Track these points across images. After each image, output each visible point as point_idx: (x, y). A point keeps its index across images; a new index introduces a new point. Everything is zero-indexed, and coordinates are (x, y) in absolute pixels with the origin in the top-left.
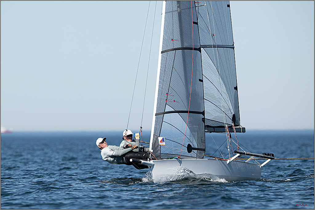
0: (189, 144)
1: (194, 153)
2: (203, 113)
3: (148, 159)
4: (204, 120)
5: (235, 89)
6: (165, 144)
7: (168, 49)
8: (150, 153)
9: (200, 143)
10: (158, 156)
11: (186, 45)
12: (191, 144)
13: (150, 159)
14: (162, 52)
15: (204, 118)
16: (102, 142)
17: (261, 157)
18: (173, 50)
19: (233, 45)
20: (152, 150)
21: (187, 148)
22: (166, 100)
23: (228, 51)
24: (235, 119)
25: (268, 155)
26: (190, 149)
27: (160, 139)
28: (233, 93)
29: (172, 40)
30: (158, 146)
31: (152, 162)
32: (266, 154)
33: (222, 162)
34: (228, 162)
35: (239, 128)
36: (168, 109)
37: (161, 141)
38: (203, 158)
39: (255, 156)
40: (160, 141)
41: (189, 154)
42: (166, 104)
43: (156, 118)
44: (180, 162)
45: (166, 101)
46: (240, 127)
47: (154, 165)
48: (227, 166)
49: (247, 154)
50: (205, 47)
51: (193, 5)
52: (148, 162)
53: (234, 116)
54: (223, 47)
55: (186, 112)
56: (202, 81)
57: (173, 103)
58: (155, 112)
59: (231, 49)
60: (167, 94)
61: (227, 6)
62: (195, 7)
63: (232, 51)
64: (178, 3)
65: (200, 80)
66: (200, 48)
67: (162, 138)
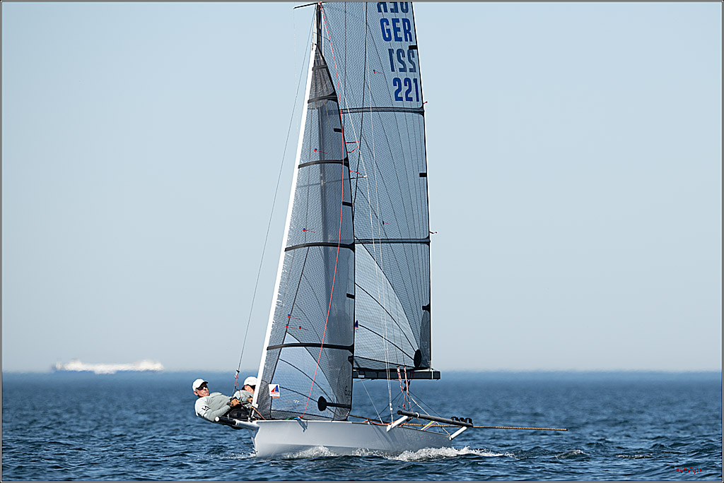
0: (321, 397)
1: (329, 411)
2: (351, 349)
3: (249, 419)
4: (351, 359)
5: (423, 309)
6: (279, 395)
7: (297, 244)
8: (253, 409)
9: (342, 396)
10: (267, 415)
11: (330, 239)
12: (325, 397)
14: (286, 250)
15: (353, 356)
16: (200, 388)
17: (448, 422)
18: (304, 247)
19: (429, 237)
20: (257, 405)
21: (318, 403)
22: (287, 325)
23: (419, 248)
24: (422, 358)
25: (462, 419)
26: (322, 404)
27: (272, 387)
28: (420, 315)
29: (304, 230)
30: (267, 399)
31: (254, 423)
32: (457, 419)
33: (378, 428)
34: (388, 428)
35: (429, 372)
36: (289, 339)
37: (273, 391)
38: (346, 420)
39: (436, 420)
40: (271, 390)
41: (321, 413)
42: (286, 331)
43: (268, 353)
44: (305, 427)
45: (287, 327)
46: (431, 370)
47: (258, 428)
48: (387, 435)
49: (420, 417)
50: (364, 242)
51: (345, 176)
52: (249, 423)
53: (418, 353)
54: (403, 243)
55: (319, 345)
56: (353, 297)
57: (298, 330)
58: (267, 345)
59: (423, 245)
60: (289, 316)
61: (419, 175)
62: (350, 179)
63: (423, 248)
64: (321, 172)
65: (349, 296)
66: (354, 244)
67: (275, 386)
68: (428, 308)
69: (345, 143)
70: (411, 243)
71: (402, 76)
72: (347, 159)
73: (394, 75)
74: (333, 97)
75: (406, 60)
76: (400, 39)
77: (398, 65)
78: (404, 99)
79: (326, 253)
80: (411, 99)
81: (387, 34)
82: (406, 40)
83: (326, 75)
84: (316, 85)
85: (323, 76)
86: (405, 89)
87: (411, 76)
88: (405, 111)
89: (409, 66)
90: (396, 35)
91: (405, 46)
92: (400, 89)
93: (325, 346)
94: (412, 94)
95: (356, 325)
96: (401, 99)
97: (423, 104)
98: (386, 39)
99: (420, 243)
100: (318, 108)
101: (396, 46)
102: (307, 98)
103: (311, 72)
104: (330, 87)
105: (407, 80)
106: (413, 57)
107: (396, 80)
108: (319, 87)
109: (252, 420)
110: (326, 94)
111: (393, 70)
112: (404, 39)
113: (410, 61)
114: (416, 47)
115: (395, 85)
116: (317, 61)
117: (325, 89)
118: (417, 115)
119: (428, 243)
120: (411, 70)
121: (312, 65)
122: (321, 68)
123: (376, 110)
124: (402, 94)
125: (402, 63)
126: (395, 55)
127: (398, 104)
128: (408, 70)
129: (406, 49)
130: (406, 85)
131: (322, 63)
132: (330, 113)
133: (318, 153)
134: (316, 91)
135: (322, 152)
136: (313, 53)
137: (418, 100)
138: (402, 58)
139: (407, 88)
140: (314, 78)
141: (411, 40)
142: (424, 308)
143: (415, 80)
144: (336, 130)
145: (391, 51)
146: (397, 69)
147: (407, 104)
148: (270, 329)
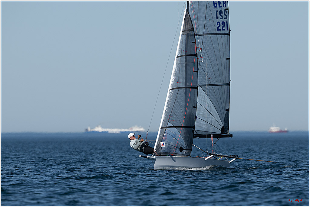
0: (181, 147)
1: (184, 152)
2: (194, 127)
3: (152, 155)
6: (164, 147)
7: (174, 87)
8: (154, 152)
10: (160, 153)
12: (182, 147)
13: (153, 155)
14: (170, 90)
15: (194, 130)
17: (229, 157)
18: (177, 89)
19: (229, 83)
20: (156, 150)
22: (169, 119)
23: (225, 87)
25: (234, 156)
26: (181, 149)
28: (224, 113)
29: (178, 82)
30: (160, 148)
31: (154, 157)
32: (232, 156)
34: (206, 159)
35: (227, 135)
36: (169, 125)
37: (162, 145)
39: (224, 156)
40: (161, 144)
41: (181, 153)
42: (168, 122)
43: (161, 130)
45: (169, 120)
46: (229, 134)
47: (156, 159)
48: (205, 162)
49: (218, 155)
50: (201, 86)
51: (195, 60)
52: (152, 157)
53: (223, 128)
54: (217, 85)
55: (181, 127)
56: (196, 107)
57: (173, 121)
58: (161, 126)
59: (227, 86)
60: (170, 116)
61: (226, 59)
62: (197, 62)
63: (227, 87)
64: (185, 59)
65: (194, 107)
66: (197, 87)
67: (163, 143)
68: (228, 110)
69: (196, 48)
70: (221, 85)
71: (221, 21)
72: (197, 54)
73: (218, 21)
74: (193, 29)
75: (223, 14)
76: (221, 7)
77: (219, 17)
78: (221, 30)
79: (186, 91)
80: (224, 30)
81: (215, 5)
82: (224, 7)
83: (190, 21)
84: (185, 25)
85: (189, 21)
86: (222, 26)
87: (225, 21)
88: (221, 35)
89: (224, 17)
90: (219, 5)
91: (223, 9)
92: (220, 26)
93: (183, 127)
94: (225, 28)
95: (196, 118)
96: (220, 30)
97: (230, 31)
98: (215, 7)
99: (226, 85)
100: (186, 34)
101: (219, 9)
102: (182, 30)
103: (184, 20)
104: (191, 26)
105: (223, 22)
106: (226, 13)
107: (218, 23)
108: (187, 26)
109: (153, 156)
110: (189, 29)
111: (217, 19)
112: (222, 6)
113: (225, 15)
114: (228, 9)
115: (218, 24)
116: (187, 16)
117: (189, 27)
118: (227, 36)
119: (229, 85)
120: (225, 18)
121: (184, 17)
122: (188, 19)
123: (210, 34)
124: (221, 28)
125: (221, 16)
126: (218, 13)
127: (219, 32)
128: (224, 18)
129: (223, 10)
130: (222, 24)
131: (189, 16)
132: (191, 36)
133: (185, 52)
134: (185, 28)
135: (186, 51)
136: (185, 13)
137: (227, 30)
138: (221, 14)
139: (223, 25)
140: (185, 22)
141: (226, 7)
142: (226, 110)
143: (227, 22)
144: (192, 43)
145: (217, 12)
146: (219, 18)
147: (223, 32)
148: (162, 121)
